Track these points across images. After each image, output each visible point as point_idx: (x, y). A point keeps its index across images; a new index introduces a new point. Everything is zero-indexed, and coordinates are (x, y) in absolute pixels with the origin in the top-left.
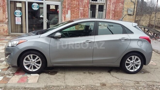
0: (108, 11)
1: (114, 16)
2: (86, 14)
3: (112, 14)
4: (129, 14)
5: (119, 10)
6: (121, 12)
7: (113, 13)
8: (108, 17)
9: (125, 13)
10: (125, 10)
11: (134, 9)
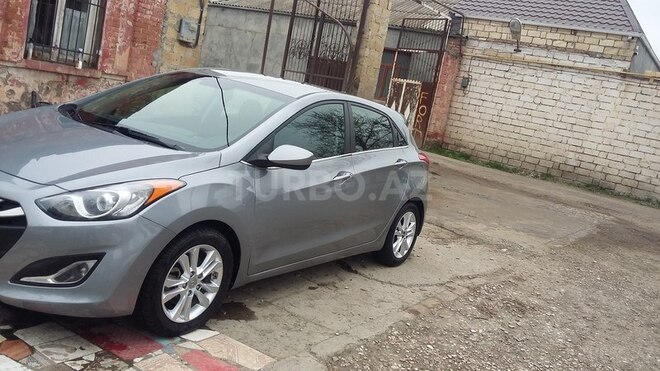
0: (112, 14)
1: (134, 40)
2: (19, 13)
3: (124, 30)
4: (184, 39)
5: (151, 20)
6: (159, 28)
7: (128, 28)
8: (111, 39)
9: (171, 33)
10: (172, 21)
11: (200, 22)
